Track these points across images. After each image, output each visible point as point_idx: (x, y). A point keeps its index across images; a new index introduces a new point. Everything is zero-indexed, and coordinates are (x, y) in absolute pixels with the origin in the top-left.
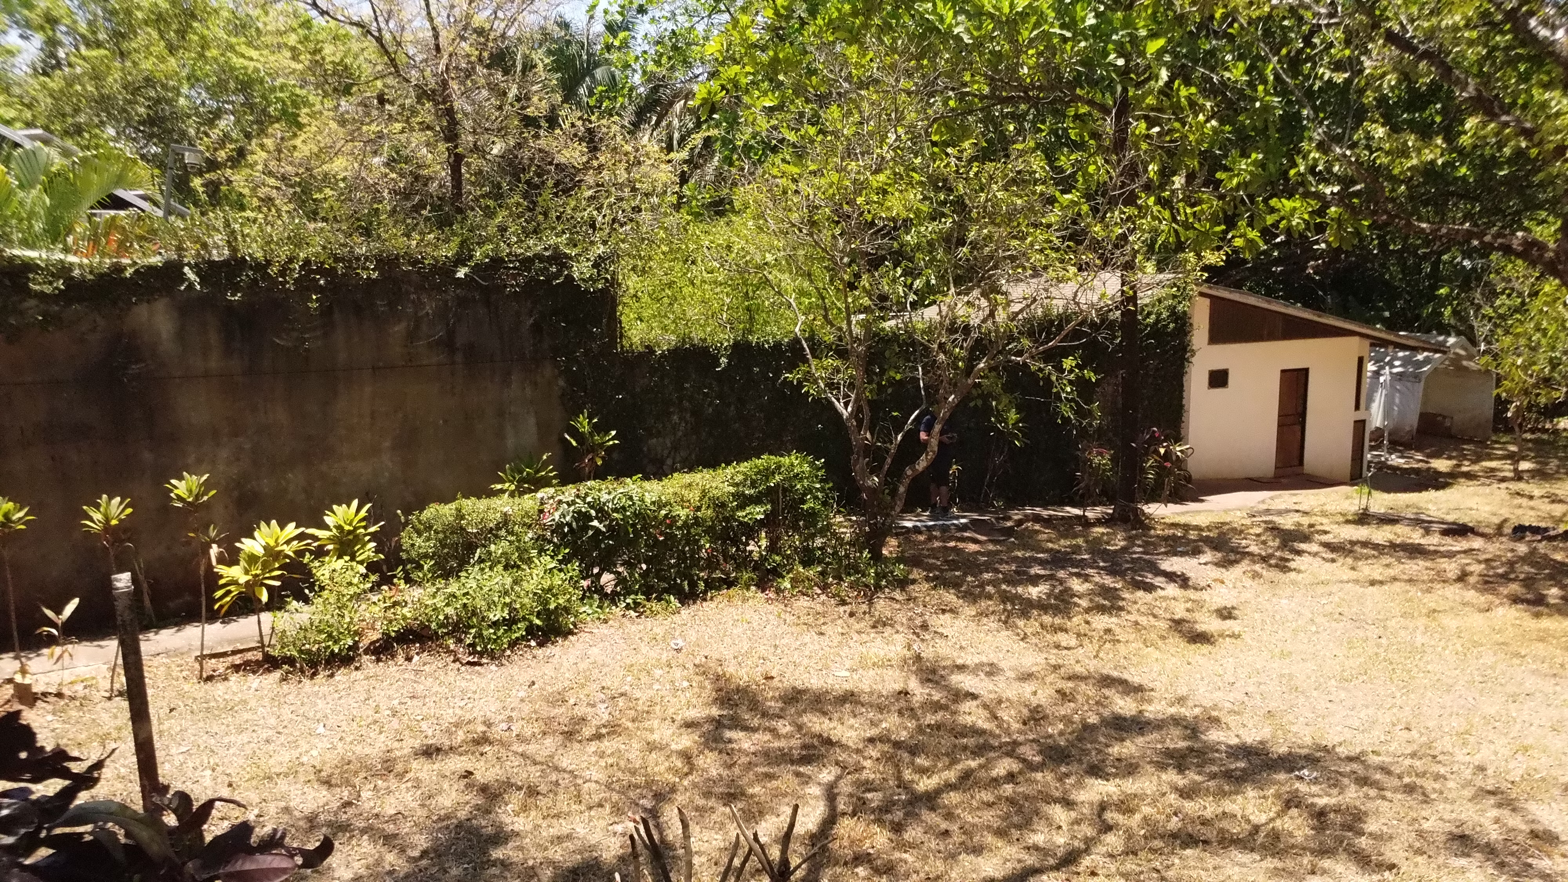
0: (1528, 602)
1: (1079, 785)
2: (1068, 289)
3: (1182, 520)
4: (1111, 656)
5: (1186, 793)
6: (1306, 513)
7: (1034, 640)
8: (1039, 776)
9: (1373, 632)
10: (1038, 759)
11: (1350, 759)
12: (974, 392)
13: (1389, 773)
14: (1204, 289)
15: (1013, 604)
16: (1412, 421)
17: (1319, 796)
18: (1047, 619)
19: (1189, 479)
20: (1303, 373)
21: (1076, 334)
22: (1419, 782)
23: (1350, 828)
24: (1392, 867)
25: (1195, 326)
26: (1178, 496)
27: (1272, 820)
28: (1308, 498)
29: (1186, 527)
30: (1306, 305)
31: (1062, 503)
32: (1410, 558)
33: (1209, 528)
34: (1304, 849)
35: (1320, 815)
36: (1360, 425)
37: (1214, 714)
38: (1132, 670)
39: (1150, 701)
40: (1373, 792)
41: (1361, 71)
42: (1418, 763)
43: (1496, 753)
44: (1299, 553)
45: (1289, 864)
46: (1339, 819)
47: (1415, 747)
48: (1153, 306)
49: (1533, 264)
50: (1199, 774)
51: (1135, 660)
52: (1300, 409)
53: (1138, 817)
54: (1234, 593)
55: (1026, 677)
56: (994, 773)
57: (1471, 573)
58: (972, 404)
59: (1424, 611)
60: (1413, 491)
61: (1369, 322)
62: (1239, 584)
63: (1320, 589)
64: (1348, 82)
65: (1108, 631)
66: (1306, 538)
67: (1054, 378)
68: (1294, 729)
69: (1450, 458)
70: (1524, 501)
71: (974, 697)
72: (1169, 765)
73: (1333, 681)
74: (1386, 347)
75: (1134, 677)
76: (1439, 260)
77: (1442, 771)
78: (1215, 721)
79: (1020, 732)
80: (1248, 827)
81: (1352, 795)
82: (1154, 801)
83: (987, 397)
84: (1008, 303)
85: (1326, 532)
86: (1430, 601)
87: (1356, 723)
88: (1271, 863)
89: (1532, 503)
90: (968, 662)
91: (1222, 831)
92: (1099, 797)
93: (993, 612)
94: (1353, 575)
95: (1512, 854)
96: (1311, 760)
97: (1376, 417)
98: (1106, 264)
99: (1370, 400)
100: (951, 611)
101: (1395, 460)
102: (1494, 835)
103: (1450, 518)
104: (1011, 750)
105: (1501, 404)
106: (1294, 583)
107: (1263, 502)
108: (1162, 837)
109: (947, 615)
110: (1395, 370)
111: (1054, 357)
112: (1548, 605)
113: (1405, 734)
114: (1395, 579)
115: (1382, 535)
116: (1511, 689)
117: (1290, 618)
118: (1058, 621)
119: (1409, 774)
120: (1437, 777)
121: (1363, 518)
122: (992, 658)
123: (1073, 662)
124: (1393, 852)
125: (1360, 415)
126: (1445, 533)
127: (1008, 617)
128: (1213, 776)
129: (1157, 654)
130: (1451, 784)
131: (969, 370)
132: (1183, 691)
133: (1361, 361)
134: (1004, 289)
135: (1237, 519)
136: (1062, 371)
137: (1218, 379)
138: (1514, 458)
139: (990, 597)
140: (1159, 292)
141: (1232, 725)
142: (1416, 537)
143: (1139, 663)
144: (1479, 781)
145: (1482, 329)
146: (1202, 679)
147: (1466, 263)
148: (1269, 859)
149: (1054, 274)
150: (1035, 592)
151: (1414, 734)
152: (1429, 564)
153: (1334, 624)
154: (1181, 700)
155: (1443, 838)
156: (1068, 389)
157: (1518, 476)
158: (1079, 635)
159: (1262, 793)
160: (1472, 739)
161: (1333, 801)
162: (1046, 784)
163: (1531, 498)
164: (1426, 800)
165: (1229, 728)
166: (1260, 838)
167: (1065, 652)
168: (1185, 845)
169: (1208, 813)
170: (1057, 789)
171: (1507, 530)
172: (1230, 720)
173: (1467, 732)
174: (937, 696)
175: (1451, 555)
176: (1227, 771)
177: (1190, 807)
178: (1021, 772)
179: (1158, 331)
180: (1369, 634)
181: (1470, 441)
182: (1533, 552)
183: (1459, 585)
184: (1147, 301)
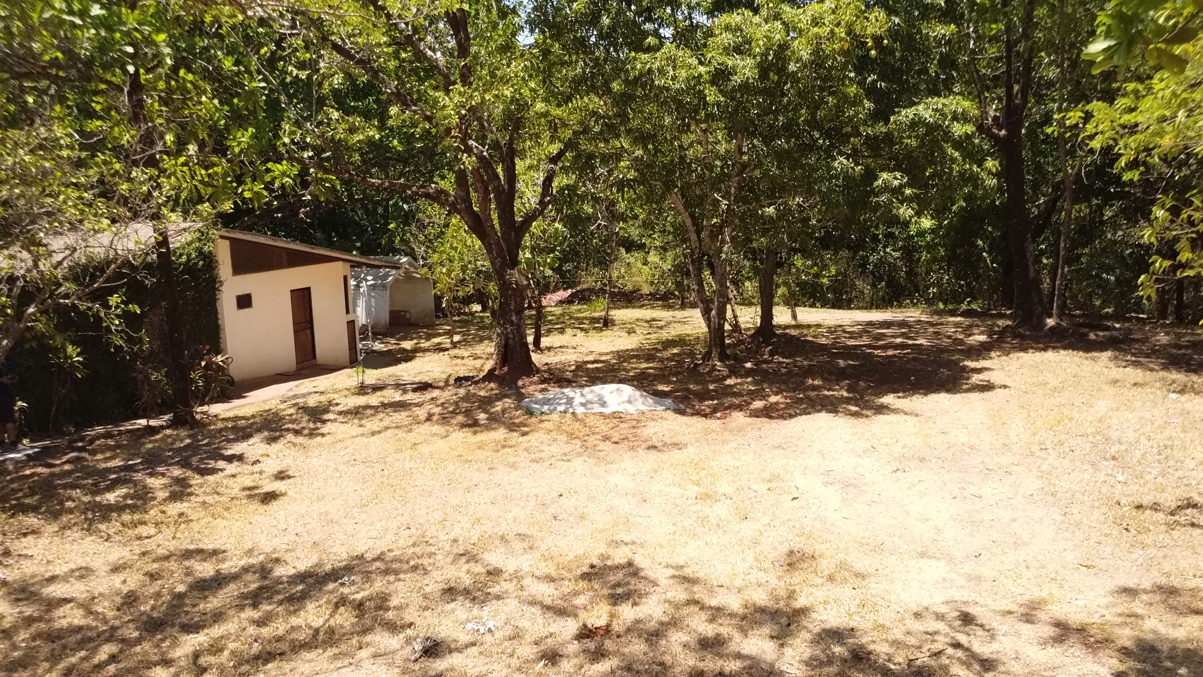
0: (469, 426)
1: (175, 644)
2: (105, 238)
3: (231, 414)
4: (186, 534)
5: (260, 623)
6: (322, 393)
7: (118, 538)
8: (138, 649)
9: (378, 467)
10: (136, 634)
11: (374, 560)
12: (28, 335)
13: (401, 561)
14: (223, 232)
15: (94, 512)
16: (385, 317)
17: (357, 592)
18: (126, 517)
19: (231, 382)
20: (307, 291)
21: (117, 275)
22: (420, 562)
23: (380, 608)
24: (410, 625)
25: (220, 262)
26: (224, 397)
27: (328, 620)
28: (322, 382)
29: (236, 418)
30: (303, 241)
31: (128, 418)
32: (395, 411)
33: (253, 416)
34: (352, 634)
35: (360, 606)
36: (351, 324)
37: (275, 556)
38: (206, 540)
39: (224, 560)
40: (392, 578)
41: (318, 70)
42: (417, 549)
43: (462, 528)
44: (324, 422)
45: (343, 647)
46: (373, 604)
47: (415, 538)
48: (184, 248)
49: (442, 205)
50: (270, 604)
51: (207, 532)
52: (308, 318)
53: (226, 653)
54: (278, 462)
55: (116, 569)
56: (96, 660)
57: (434, 414)
58: (27, 346)
59: (408, 446)
60: (391, 365)
61: (349, 251)
62: (280, 454)
63: (339, 446)
64: (309, 77)
65: (181, 515)
66: (326, 411)
67: (102, 315)
68: (334, 550)
69: (412, 339)
70: (459, 361)
71: (67, 601)
72: (245, 606)
73: (356, 510)
74: (360, 267)
75: (208, 545)
76: (387, 205)
77: (433, 549)
78: (277, 561)
79: (115, 618)
80: (311, 632)
81: (379, 585)
82: (238, 636)
83: (40, 337)
84: (50, 254)
85: (337, 404)
86: (411, 437)
87: (375, 534)
88: (331, 651)
89: (463, 362)
90: (57, 572)
91: (292, 641)
92: (193, 648)
93: (75, 524)
94: (361, 430)
95: (479, 590)
96: (348, 569)
97: (361, 316)
98: (135, 216)
99: (355, 305)
100: (33, 532)
101: (378, 346)
102: (467, 581)
103: (417, 380)
104: (111, 636)
105: (438, 299)
106: (320, 445)
107: (291, 390)
108: (247, 662)
109: (30, 537)
110: (369, 283)
111: (101, 296)
112: (480, 425)
113: (407, 532)
114: (387, 428)
115: (374, 399)
116: (466, 484)
117: (321, 471)
118: (136, 517)
119: (413, 559)
120: (431, 555)
121: (362, 389)
122: (81, 562)
123: (154, 547)
124: (410, 615)
125: (350, 317)
126: (415, 390)
127: (90, 525)
128: (280, 603)
129: (224, 523)
130: (439, 557)
131: (19, 315)
132: (249, 545)
133: (345, 278)
134: (44, 241)
135: (273, 405)
136: (110, 307)
137: (244, 302)
138: (450, 334)
139: (71, 511)
140: (187, 237)
141: (289, 560)
142: (397, 396)
143: (211, 533)
144: (455, 551)
145: (421, 250)
146: (262, 532)
147: (406, 207)
148: (329, 649)
149: (90, 226)
150: (111, 497)
151: (413, 530)
152: (407, 413)
153: (351, 468)
154: (250, 552)
155: (439, 594)
156: (117, 322)
157: (454, 345)
158: (157, 524)
159: (317, 604)
160: (447, 523)
161: (367, 593)
162: (145, 653)
163: (463, 358)
164: (426, 572)
165: (287, 563)
166: (321, 637)
167: (146, 541)
168: (266, 662)
169: (281, 632)
170: (155, 654)
171: (452, 381)
172: (288, 557)
173: (445, 520)
174: (29, 611)
175: (419, 405)
176: (290, 596)
177: (266, 632)
178: (121, 651)
179: (189, 268)
180: (375, 469)
181: (424, 327)
182: (468, 393)
183: (428, 423)
184: (178, 245)
